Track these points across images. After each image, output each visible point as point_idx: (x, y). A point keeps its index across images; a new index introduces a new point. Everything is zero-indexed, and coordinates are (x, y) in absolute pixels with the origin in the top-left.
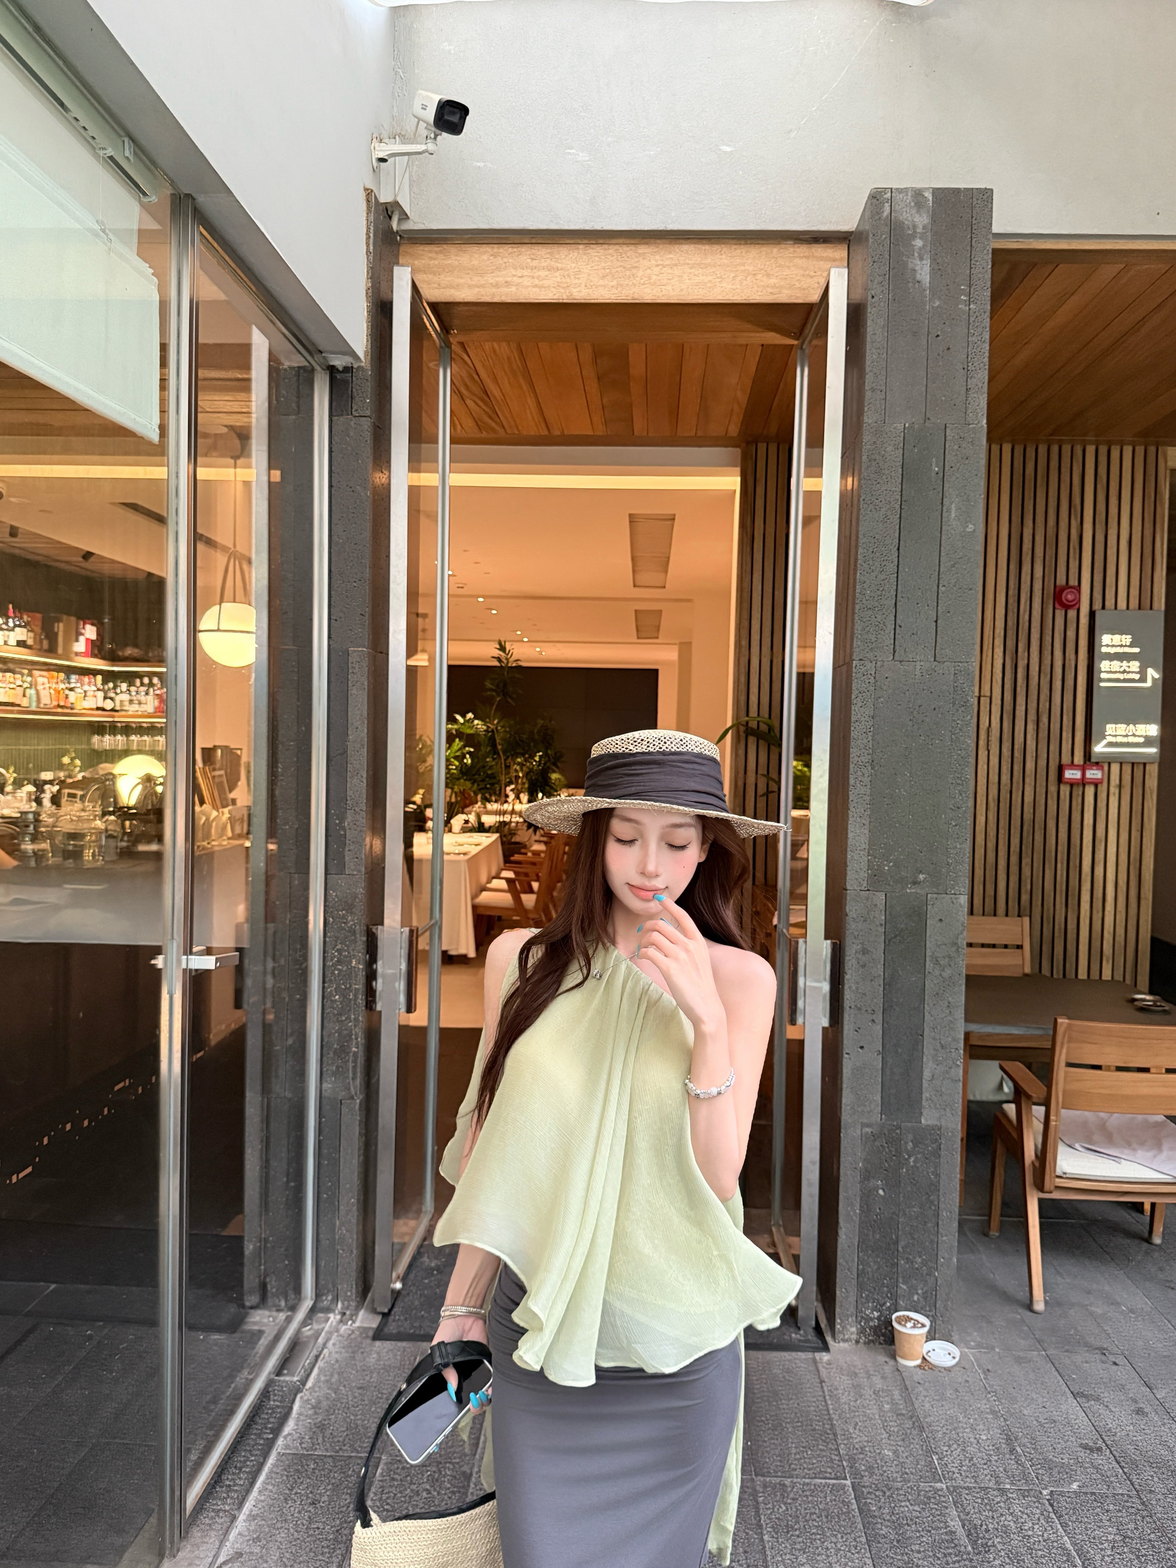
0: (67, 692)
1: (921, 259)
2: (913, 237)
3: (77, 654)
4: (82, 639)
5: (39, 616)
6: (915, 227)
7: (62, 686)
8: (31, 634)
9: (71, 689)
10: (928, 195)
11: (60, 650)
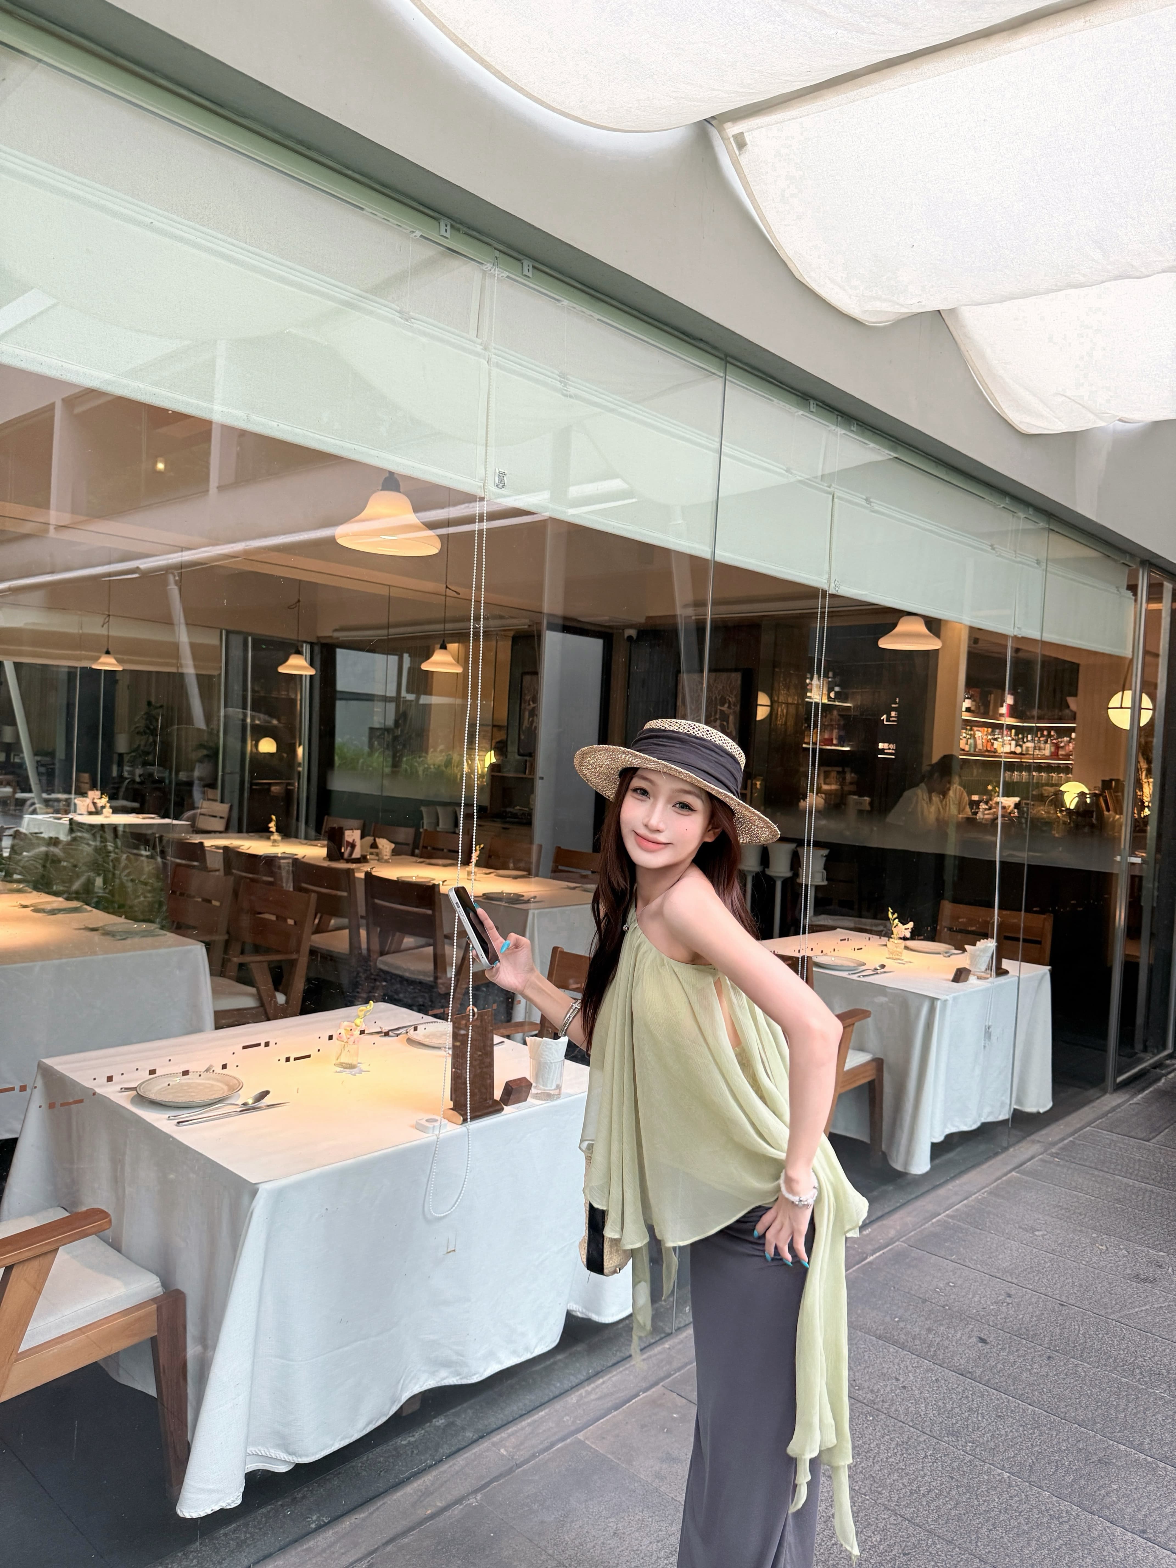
0: (992, 741)
3: (1002, 715)
4: (1005, 705)
5: (978, 690)
7: (990, 737)
8: (974, 703)
11: (991, 713)
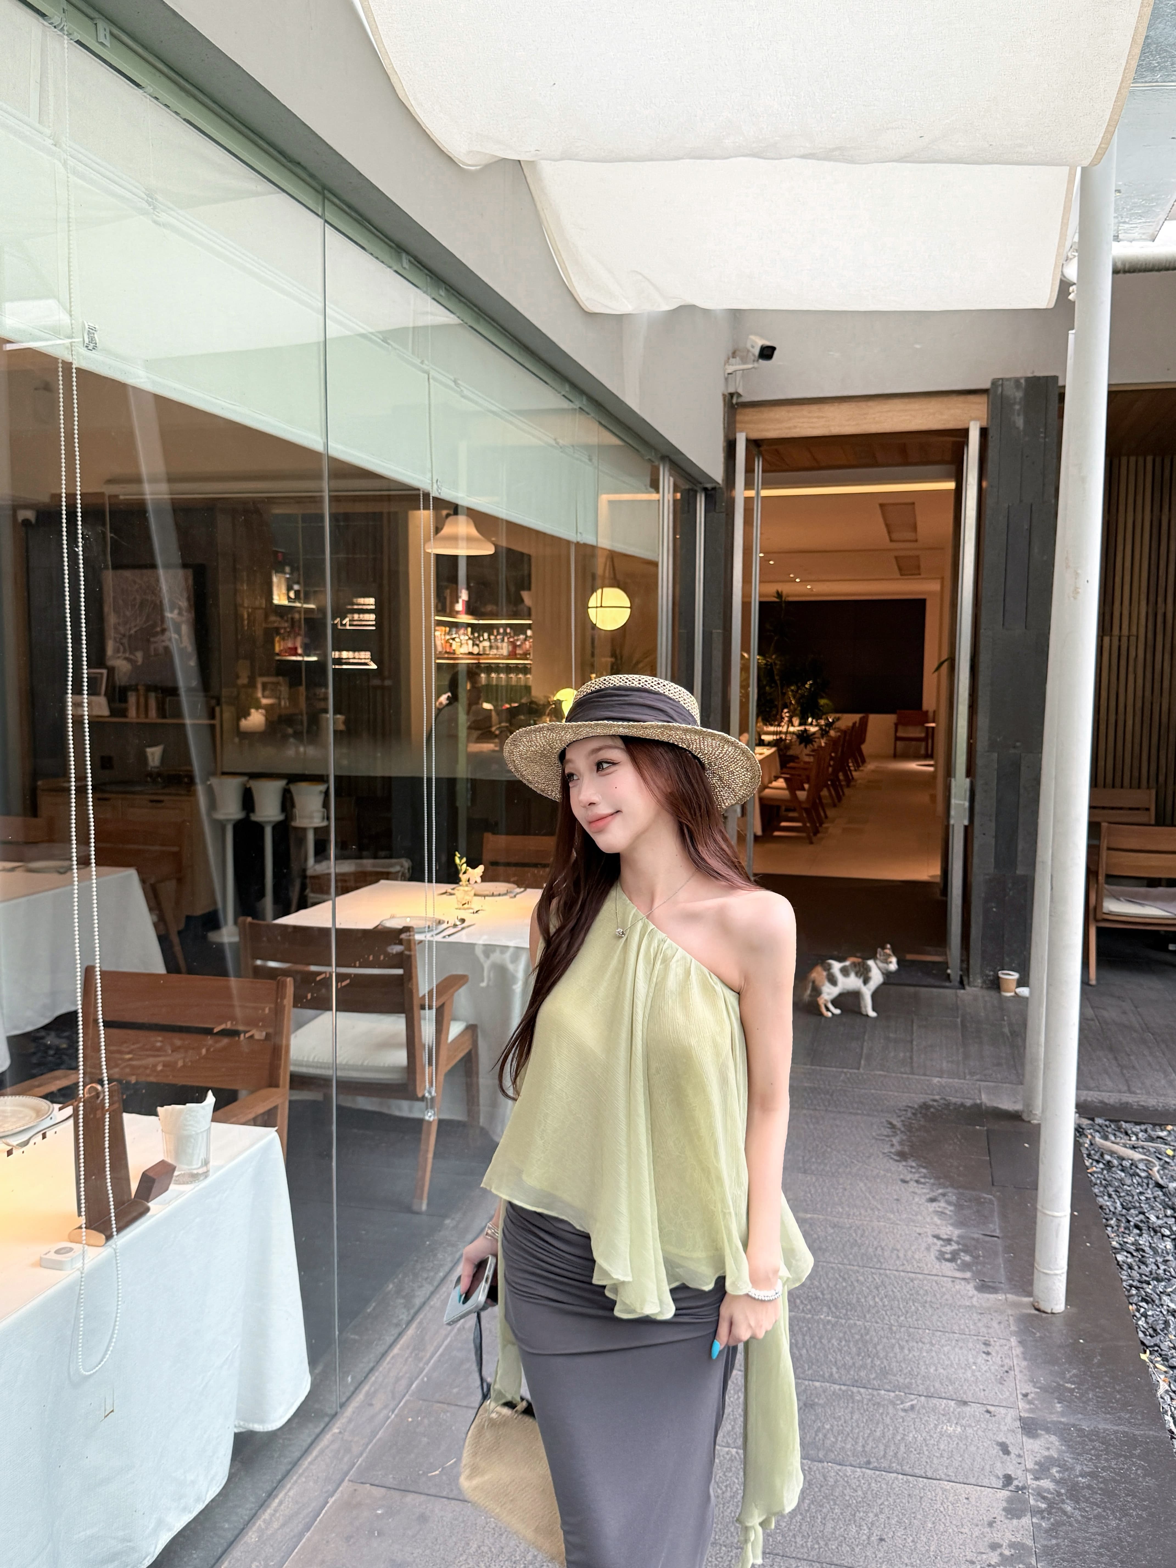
0: (451, 641)
1: (1019, 415)
2: (1014, 404)
3: (458, 612)
4: (460, 601)
6: (1015, 398)
7: (448, 637)
9: (453, 639)
10: (1023, 381)
11: (448, 611)
